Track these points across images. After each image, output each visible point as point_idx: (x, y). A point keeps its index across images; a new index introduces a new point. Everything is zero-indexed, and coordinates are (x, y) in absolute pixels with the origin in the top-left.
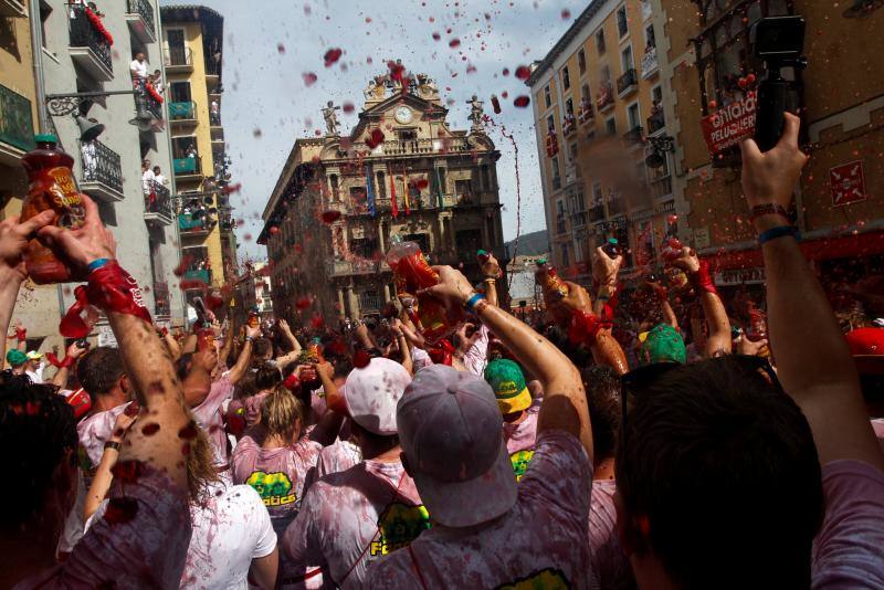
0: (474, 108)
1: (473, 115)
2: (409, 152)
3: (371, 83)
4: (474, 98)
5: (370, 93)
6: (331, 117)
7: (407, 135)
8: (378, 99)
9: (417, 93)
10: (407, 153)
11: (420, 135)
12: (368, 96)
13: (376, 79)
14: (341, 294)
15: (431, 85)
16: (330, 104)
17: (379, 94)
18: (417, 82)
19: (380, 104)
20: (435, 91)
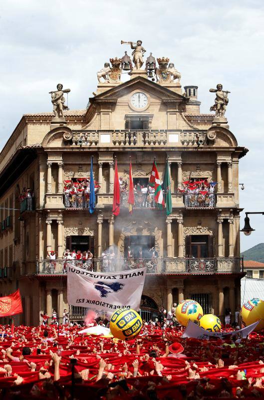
0: (218, 98)
1: (216, 105)
2: (140, 144)
3: (106, 65)
4: (219, 88)
5: (104, 76)
6: (60, 101)
7: (138, 125)
8: (113, 83)
9: (156, 78)
10: (138, 145)
11: (154, 125)
12: (102, 79)
13: (112, 61)
14: (49, 298)
15: (172, 70)
16: (60, 87)
17: (113, 78)
18: (157, 66)
19: (114, 88)
20: (176, 77)
